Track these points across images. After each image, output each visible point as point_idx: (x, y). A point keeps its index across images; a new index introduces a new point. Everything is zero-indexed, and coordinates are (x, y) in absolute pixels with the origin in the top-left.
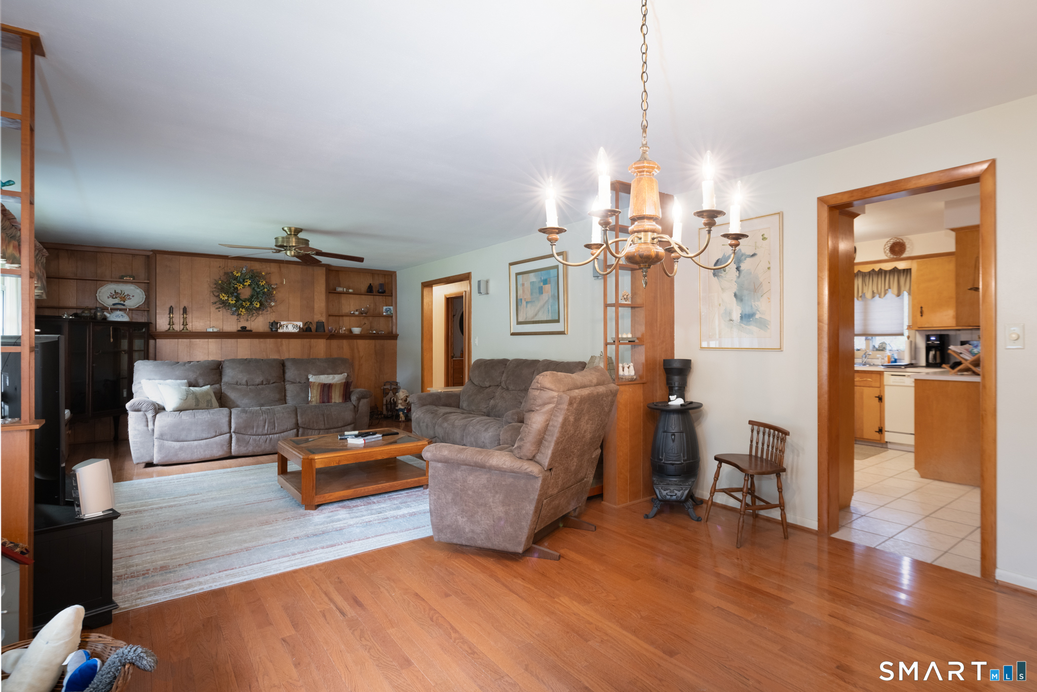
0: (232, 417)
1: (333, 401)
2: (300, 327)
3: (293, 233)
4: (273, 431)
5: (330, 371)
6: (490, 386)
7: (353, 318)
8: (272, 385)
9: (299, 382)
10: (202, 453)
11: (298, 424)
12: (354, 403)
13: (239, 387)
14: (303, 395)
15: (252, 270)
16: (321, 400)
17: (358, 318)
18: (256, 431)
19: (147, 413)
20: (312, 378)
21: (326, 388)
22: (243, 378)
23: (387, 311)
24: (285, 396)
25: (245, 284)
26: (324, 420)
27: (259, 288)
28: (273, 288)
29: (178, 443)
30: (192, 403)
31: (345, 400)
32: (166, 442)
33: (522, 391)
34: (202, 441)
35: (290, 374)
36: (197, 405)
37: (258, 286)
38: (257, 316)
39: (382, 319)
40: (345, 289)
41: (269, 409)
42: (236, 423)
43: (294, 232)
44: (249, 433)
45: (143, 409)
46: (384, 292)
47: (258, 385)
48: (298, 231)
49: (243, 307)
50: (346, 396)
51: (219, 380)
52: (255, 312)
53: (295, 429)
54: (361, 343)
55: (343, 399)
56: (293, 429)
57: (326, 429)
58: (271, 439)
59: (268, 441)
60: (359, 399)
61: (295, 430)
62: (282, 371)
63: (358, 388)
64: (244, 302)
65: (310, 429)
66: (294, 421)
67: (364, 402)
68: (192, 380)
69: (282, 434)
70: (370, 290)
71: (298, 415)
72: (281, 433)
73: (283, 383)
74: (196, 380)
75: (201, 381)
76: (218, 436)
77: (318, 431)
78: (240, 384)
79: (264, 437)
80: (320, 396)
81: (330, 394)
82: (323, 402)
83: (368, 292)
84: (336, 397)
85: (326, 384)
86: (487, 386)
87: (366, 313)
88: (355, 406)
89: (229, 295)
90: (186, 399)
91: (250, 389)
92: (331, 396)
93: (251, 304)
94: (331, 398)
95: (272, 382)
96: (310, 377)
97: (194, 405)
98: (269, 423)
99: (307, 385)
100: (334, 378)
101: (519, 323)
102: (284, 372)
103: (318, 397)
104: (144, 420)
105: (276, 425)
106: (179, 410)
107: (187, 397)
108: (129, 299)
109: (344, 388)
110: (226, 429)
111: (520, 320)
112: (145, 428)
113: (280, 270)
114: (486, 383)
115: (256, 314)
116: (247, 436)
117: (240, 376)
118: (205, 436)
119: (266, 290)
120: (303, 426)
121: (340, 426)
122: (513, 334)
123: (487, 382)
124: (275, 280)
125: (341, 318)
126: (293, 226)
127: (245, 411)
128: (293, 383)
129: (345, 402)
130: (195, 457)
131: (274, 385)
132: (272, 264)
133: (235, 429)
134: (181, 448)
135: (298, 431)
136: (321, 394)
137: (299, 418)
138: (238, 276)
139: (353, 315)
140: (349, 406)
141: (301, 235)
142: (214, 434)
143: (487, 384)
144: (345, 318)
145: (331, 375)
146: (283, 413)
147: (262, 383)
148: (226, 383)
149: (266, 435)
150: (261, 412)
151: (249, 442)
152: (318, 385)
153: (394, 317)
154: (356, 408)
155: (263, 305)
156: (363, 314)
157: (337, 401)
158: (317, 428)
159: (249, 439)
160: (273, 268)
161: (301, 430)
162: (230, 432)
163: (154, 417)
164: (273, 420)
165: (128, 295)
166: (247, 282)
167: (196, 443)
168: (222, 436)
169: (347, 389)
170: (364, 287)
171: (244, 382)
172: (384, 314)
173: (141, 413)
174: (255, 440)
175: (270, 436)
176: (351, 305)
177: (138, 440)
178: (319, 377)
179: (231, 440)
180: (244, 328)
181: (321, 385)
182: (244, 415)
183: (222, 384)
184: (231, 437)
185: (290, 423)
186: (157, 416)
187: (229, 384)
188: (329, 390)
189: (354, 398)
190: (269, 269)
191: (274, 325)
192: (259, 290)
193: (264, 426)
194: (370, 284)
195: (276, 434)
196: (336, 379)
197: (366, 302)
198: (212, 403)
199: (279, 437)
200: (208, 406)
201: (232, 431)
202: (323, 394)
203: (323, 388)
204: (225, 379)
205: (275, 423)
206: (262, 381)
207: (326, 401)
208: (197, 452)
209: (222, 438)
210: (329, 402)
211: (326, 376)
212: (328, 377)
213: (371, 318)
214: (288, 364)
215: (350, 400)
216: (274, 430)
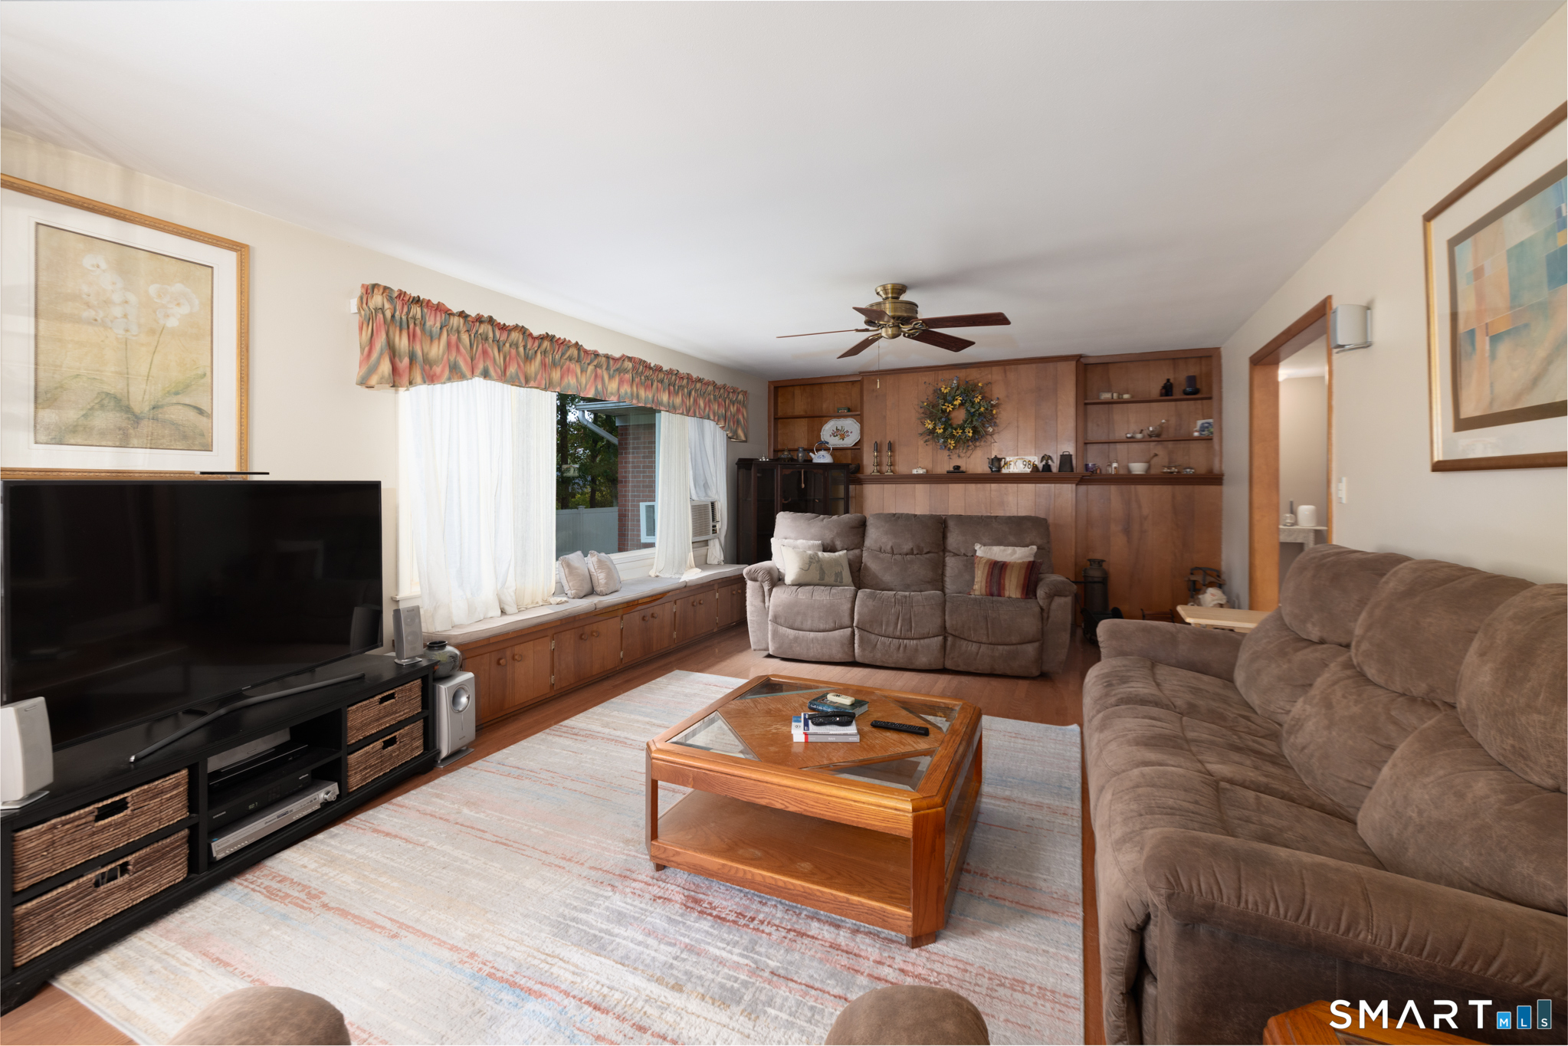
0: (856, 603)
1: (1007, 594)
2: (1034, 464)
3: (890, 295)
4: (909, 635)
5: (1012, 539)
6: (1322, 642)
7: (1135, 446)
8: (925, 556)
9: (965, 555)
10: (819, 650)
11: (945, 628)
12: (1041, 603)
13: (881, 555)
14: (967, 577)
15: (967, 382)
16: (988, 590)
17: (1143, 446)
18: (885, 630)
19: (763, 585)
20: (980, 551)
21: (998, 569)
22: (887, 542)
23: (1203, 428)
24: (943, 574)
25: (955, 403)
26: (987, 628)
27: (974, 408)
28: (993, 406)
29: (792, 631)
30: (815, 576)
31: (1027, 594)
32: (780, 628)
33: (1413, 700)
34: (820, 633)
35: (954, 540)
36: (822, 578)
37: (973, 403)
38: (973, 450)
39: (1194, 445)
40: (1115, 395)
41: (905, 597)
42: (859, 614)
43: (892, 293)
44: (876, 632)
45: (759, 579)
46: (1196, 392)
47: (907, 554)
48: (900, 289)
49: (952, 436)
50: (1029, 588)
51: (860, 545)
52: (971, 443)
53: (940, 635)
54: (1142, 490)
55: (1022, 593)
56: (937, 636)
57: (991, 644)
58: (906, 646)
59: (901, 648)
60: (1051, 597)
61: (941, 638)
62: (941, 535)
63: (1053, 573)
64: (956, 429)
65: (965, 639)
66: (938, 621)
67: (1059, 601)
68: (828, 541)
69: (922, 641)
70: (1167, 390)
71: (947, 613)
72: (920, 639)
73: (941, 553)
74: (833, 541)
75: (838, 544)
76: (838, 629)
77: (978, 645)
78: (885, 552)
79: (896, 641)
80: (987, 582)
81: (1002, 581)
82: (992, 595)
83: (1161, 395)
84: (1012, 588)
85: (999, 562)
86: (1314, 638)
87: (1158, 435)
88: (1042, 609)
89: (935, 421)
90: (809, 569)
91: (895, 559)
92: (1004, 585)
93: (964, 432)
94: (1004, 589)
95: (925, 550)
96: (977, 547)
97: (818, 578)
98: (903, 620)
99: (970, 559)
100: (1014, 553)
101: (1463, 424)
102: (944, 537)
103: (984, 583)
104: (761, 593)
105: (913, 625)
106: (799, 584)
107: (810, 566)
108: (848, 436)
109: (1026, 573)
110: (846, 620)
111: (1469, 411)
112: (761, 604)
113: (1006, 377)
114: (1309, 626)
115: (973, 446)
116: (873, 636)
117: (884, 539)
118: (822, 626)
119: (982, 409)
120: (954, 633)
121: (1014, 642)
122: (1439, 467)
123: (1314, 624)
124: (998, 392)
125: (1112, 446)
126: (889, 281)
127: (872, 597)
128: (956, 555)
129: (1026, 598)
130: (811, 655)
131: (928, 556)
132: (995, 369)
133: (858, 623)
134: (796, 639)
135: (945, 639)
136: (989, 580)
137: (947, 617)
138: (947, 393)
139: (1132, 440)
140: (1031, 603)
141: (904, 297)
142: (832, 625)
143: (1314, 632)
144: (1119, 446)
145: (1010, 548)
146: (924, 606)
147: (911, 552)
148: (869, 548)
149: (899, 638)
150: (893, 600)
151: (876, 644)
152: (986, 563)
153: (1216, 440)
154: (1044, 614)
155: (979, 432)
156: (1156, 437)
157: (1014, 596)
158: (975, 640)
159: (876, 640)
160: (996, 375)
161: (950, 639)
162: (852, 627)
163: (770, 591)
164: (908, 616)
165: (847, 432)
166: (957, 399)
167: (812, 634)
168: (842, 630)
169: (1032, 575)
170: (1155, 389)
171: (889, 548)
172: (1196, 434)
173: (758, 584)
174: (883, 644)
175: (905, 641)
176: (1131, 422)
177: (754, 619)
178: (990, 549)
179: (854, 635)
180: (957, 468)
181: (990, 564)
182: (870, 603)
183: (864, 549)
184: (853, 633)
185: (933, 624)
186: (774, 590)
187: (870, 550)
188: (1000, 574)
189: (1041, 592)
190: (990, 376)
191: (996, 463)
192: (973, 410)
193: (897, 624)
194: (1168, 380)
195: (913, 639)
196: (1016, 555)
197: (1161, 415)
198: (842, 578)
199: (917, 645)
200: (836, 581)
201: (855, 624)
202: (991, 580)
203: (993, 568)
204: (868, 542)
205: (911, 622)
206: (912, 549)
207: (996, 593)
208: (813, 648)
209: (842, 633)
210: (999, 595)
211: (1002, 548)
212: (1004, 550)
213: (1170, 445)
214: (951, 524)
215: (1035, 596)
216: (909, 632)
